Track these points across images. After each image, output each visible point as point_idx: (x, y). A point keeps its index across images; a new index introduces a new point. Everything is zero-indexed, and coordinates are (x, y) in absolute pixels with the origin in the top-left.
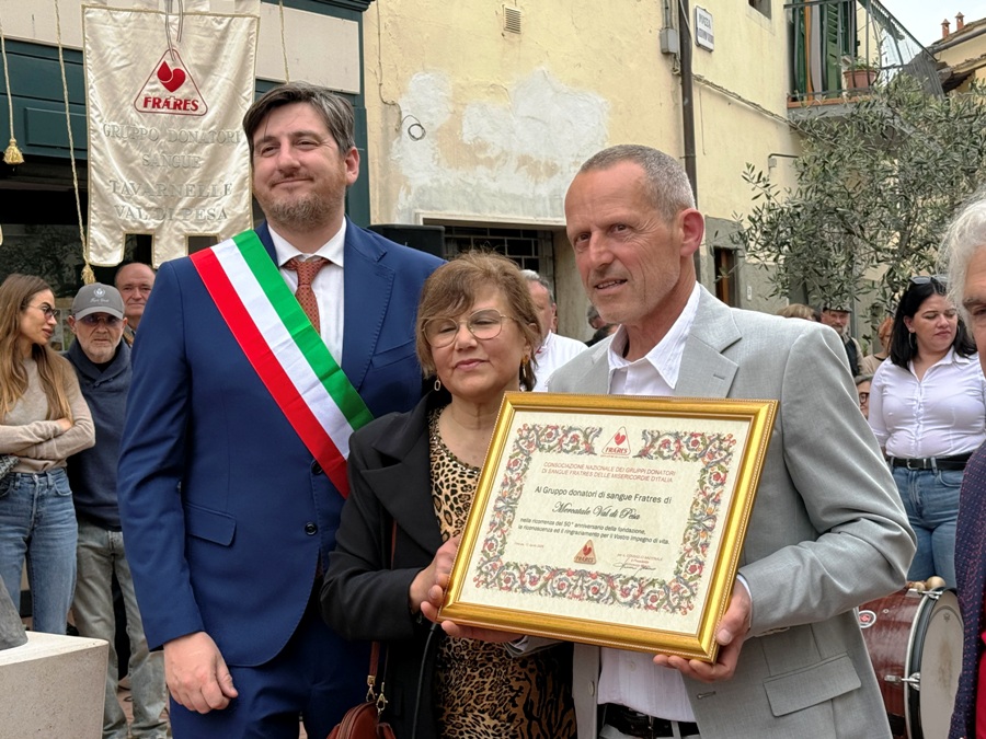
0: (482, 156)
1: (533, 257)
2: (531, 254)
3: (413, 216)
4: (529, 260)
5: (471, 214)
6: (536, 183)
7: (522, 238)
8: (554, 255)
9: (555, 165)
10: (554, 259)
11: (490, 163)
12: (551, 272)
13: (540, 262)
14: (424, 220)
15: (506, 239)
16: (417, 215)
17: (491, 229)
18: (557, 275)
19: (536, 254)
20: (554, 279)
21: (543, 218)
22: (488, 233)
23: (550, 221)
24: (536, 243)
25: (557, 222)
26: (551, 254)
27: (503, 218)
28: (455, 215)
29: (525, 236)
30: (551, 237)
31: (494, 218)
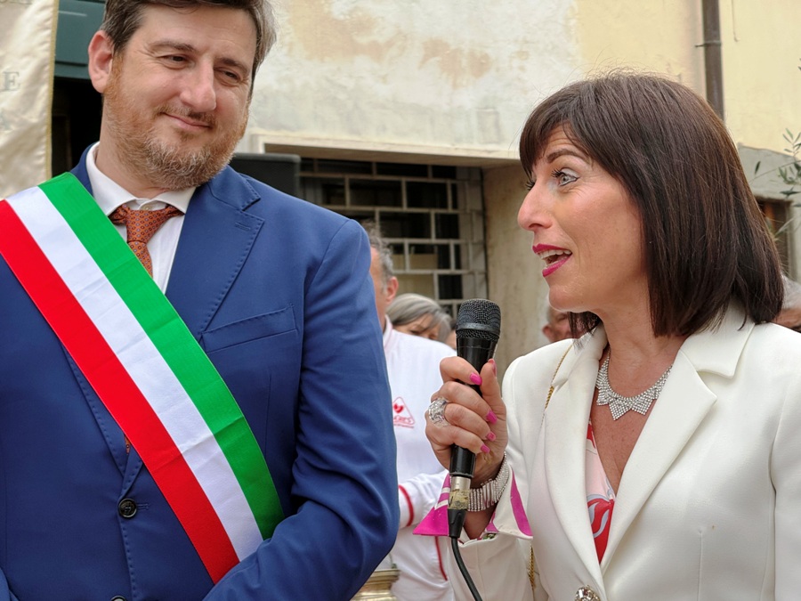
0: (363, 40)
1: (450, 210)
2: (444, 206)
3: (247, 139)
4: (443, 216)
5: (345, 137)
6: (455, 86)
7: (431, 180)
8: (484, 209)
9: (486, 57)
10: (484, 214)
11: (376, 51)
12: (479, 236)
13: (462, 220)
14: (266, 145)
15: (404, 180)
16: (253, 138)
17: (379, 164)
18: (491, 242)
19: (455, 206)
20: (485, 248)
21: (465, 146)
22: (374, 171)
23: (478, 150)
24: (454, 188)
25: (490, 152)
26: (478, 207)
27: (399, 145)
28: (318, 139)
29: (435, 176)
30: (478, 178)
31: (384, 144)
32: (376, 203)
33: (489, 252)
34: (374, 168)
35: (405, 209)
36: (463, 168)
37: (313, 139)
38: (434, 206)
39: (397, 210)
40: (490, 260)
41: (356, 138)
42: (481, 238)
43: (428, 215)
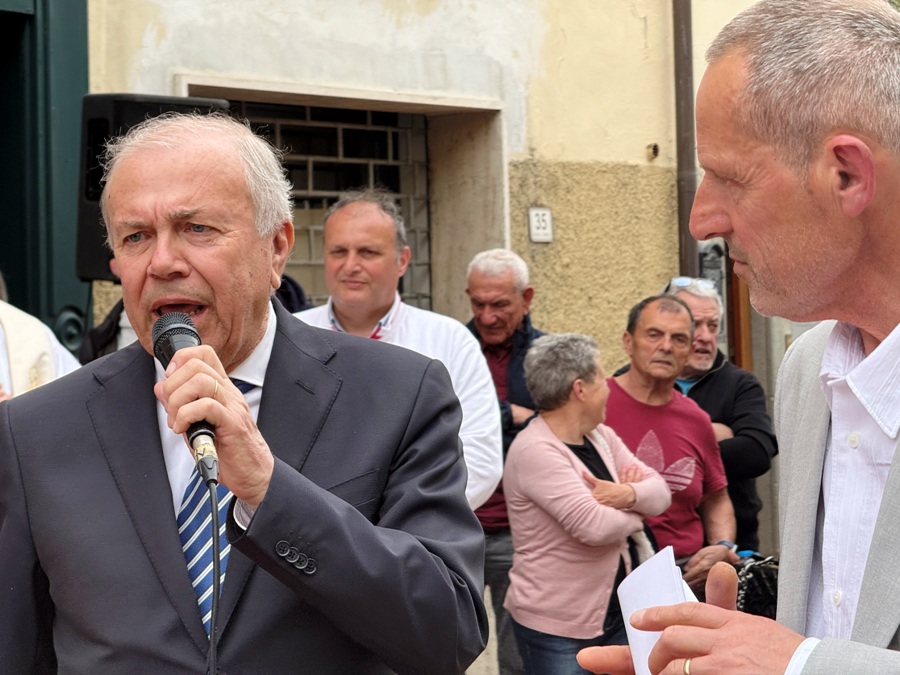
1: (390, 162)
2: (384, 156)
3: (169, 79)
4: (381, 166)
5: (277, 79)
7: (370, 127)
8: (428, 160)
10: (428, 168)
12: (421, 191)
13: (403, 173)
14: (191, 87)
15: (341, 127)
16: (175, 78)
17: (313, 109)
18: (435, 197)
19: (396, 157)
20: (428, 204)
21: (409, 91)
22: (308, 117)
23: (423, 97)
24: (395, 136)
25: (435, 98)
26: (422, 158)
27: (336, 89)
28: (248, 81)
29: (375, 123)
30: (423, 126)
31: (320, 87)
32: (309, 152)
33: (433, 208)
34: (308, 112)
35: (341, 159)
36: (406, 115)
37: (242, 81)
38: (373, 157)
39: (332, 160)
40: (434, 217)
41: (289, 80)
42: (424, 193)
43: (366, 166)
